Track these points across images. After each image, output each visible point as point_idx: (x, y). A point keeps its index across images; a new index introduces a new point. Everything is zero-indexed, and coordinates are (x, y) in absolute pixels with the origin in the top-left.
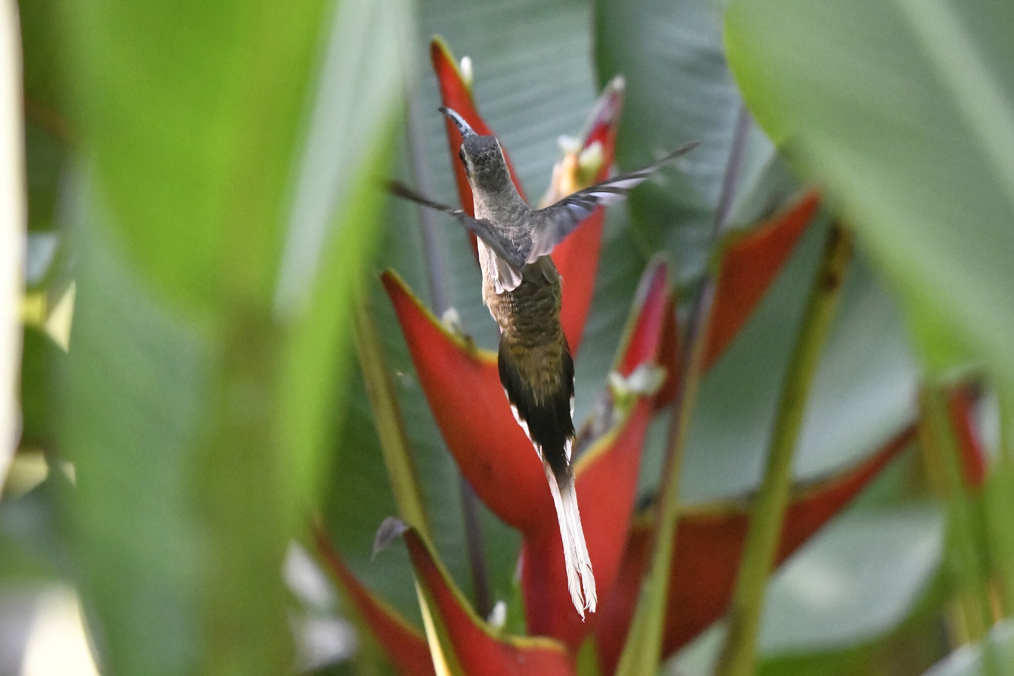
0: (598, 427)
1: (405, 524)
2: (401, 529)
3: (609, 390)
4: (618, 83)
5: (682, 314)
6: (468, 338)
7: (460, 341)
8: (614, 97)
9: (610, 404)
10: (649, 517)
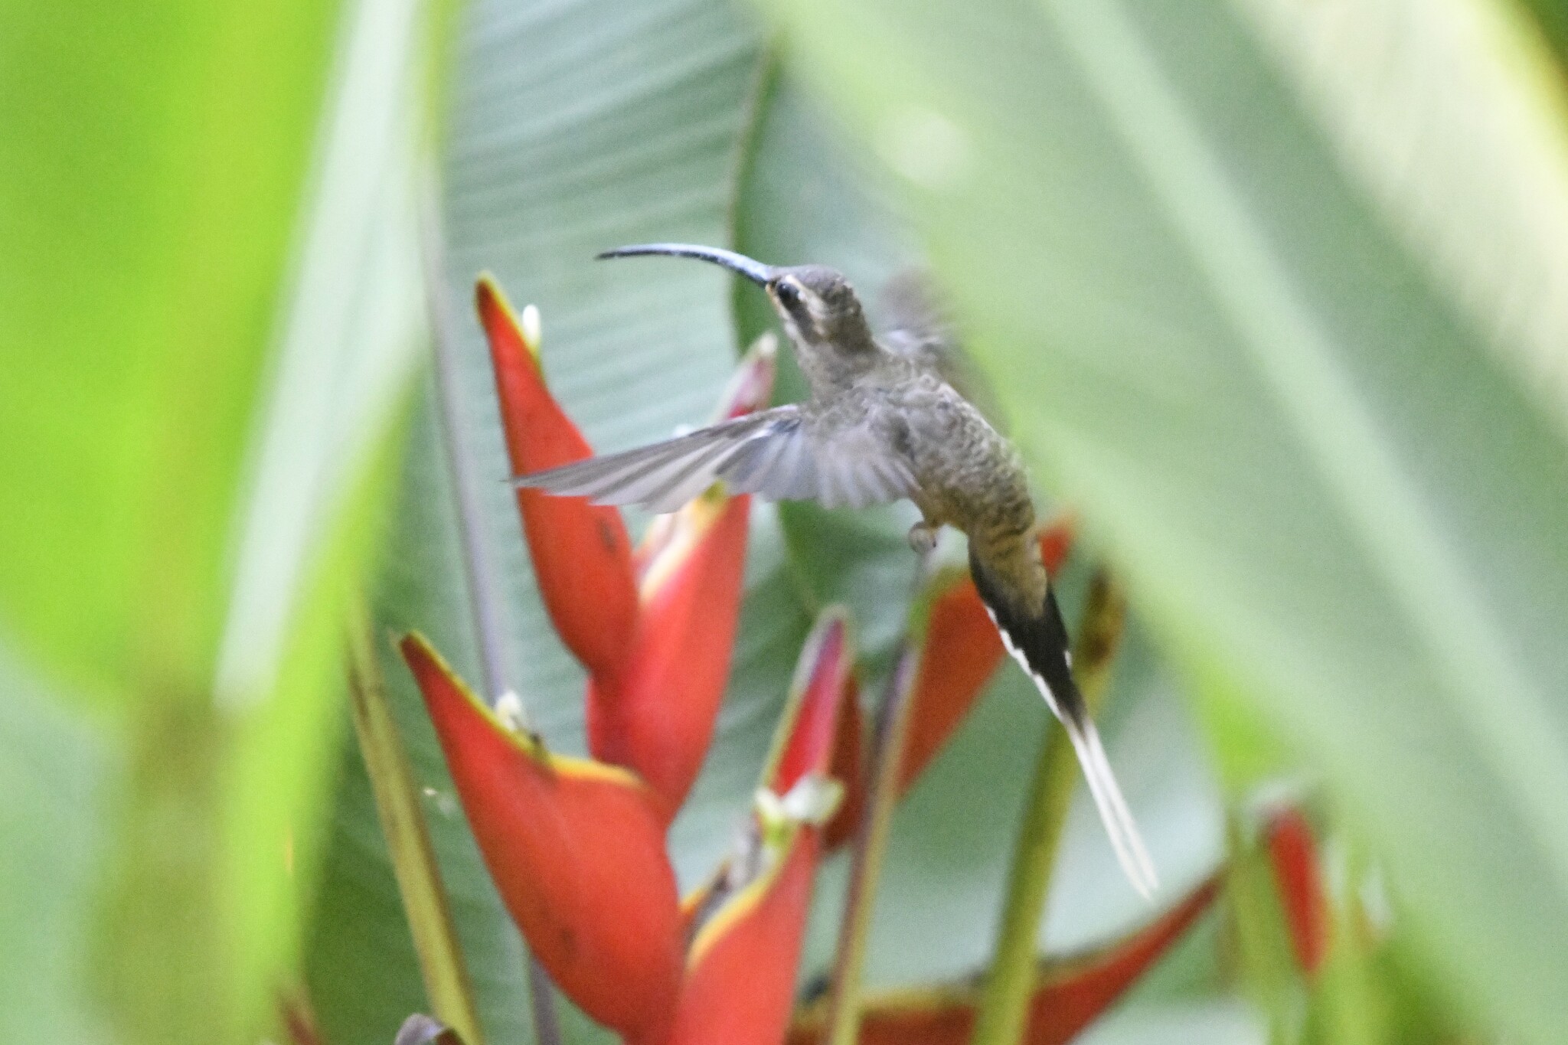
0: (737, 874)
1: (440, 1024)
2: (433, 1032)
3: (756, 816)
4: (767, 345)
5: (868, 700)
6: (536, 739)
7: (524, 743)
8: (761, 365)
9: (757, 838)
10: (820, 1012)
